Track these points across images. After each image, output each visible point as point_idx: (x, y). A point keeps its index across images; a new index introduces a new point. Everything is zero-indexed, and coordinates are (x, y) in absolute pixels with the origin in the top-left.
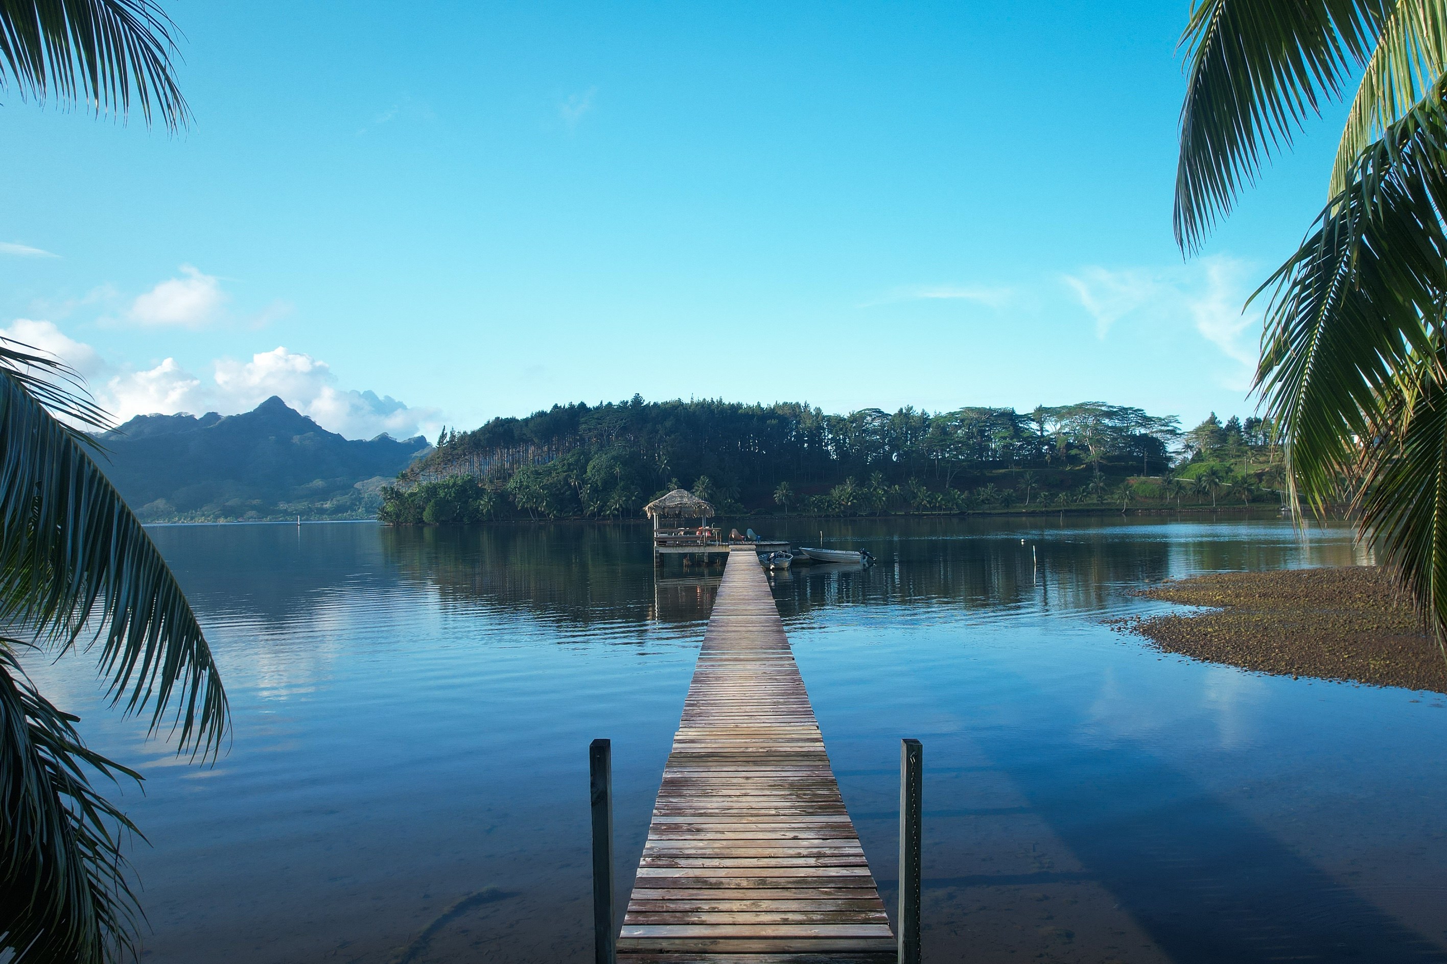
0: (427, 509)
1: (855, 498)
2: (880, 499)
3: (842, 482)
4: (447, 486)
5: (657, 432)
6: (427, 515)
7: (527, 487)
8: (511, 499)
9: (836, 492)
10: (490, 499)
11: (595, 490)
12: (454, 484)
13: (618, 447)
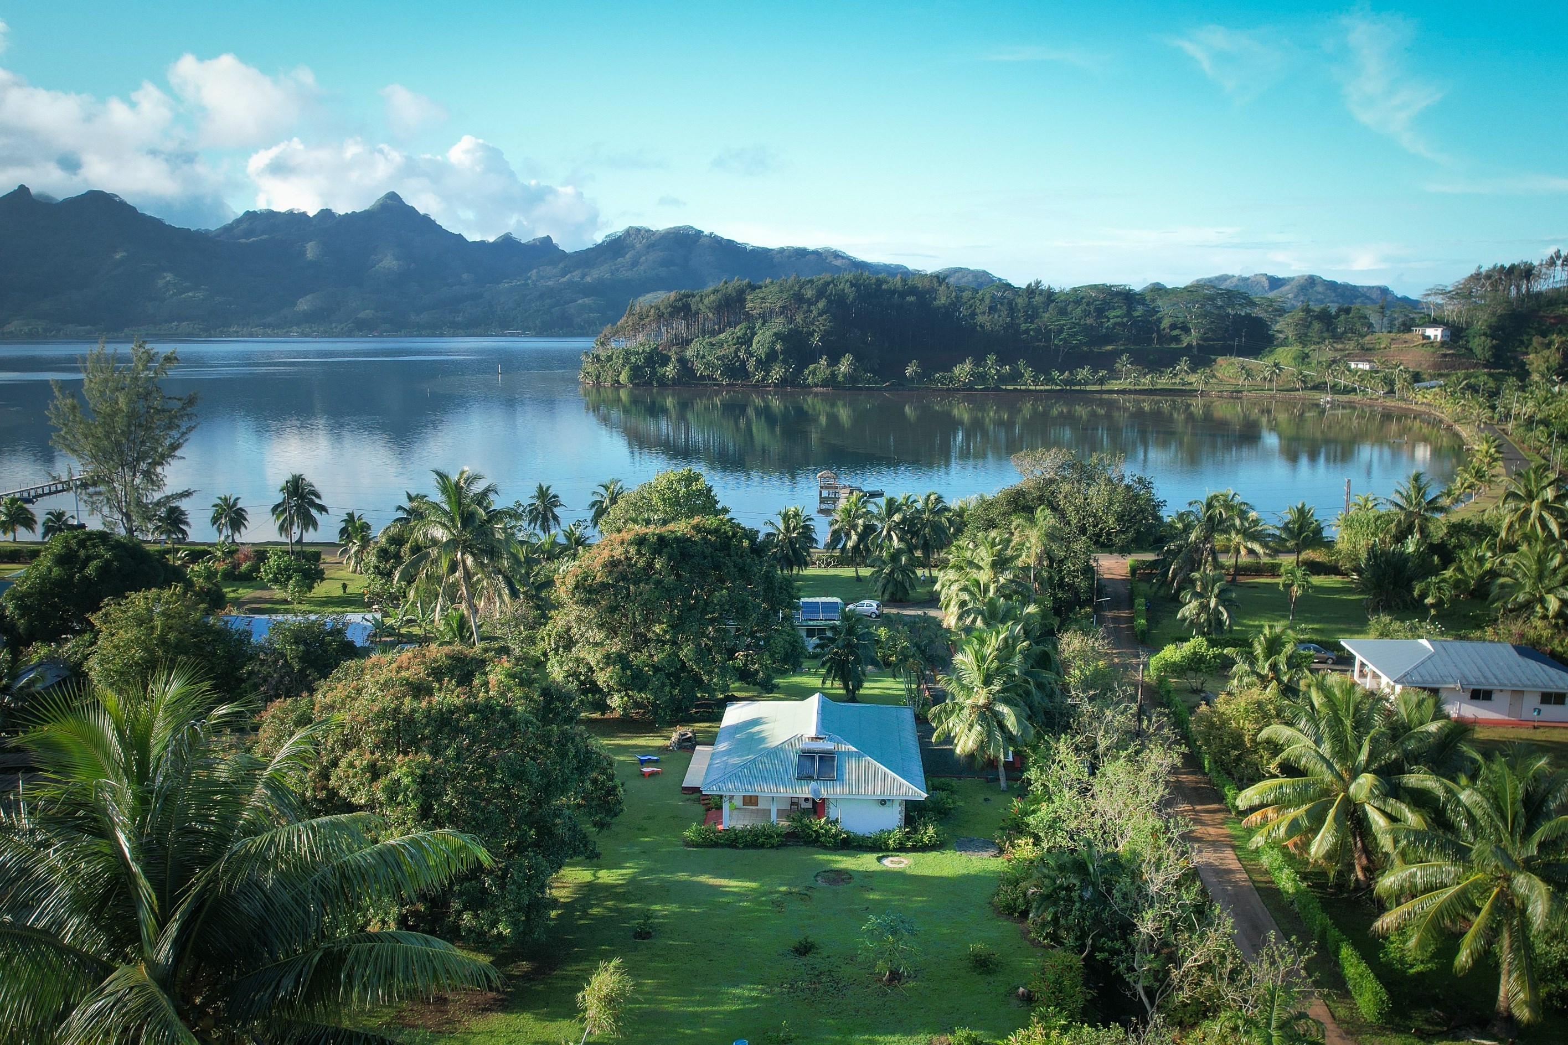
0: (623, 373)
1: (971, 376)
2: (993, 378)
3: (962, 361)
4: (638, 353)
5: (811, 312)
6: (623, 378)
7: (703, 357)
8: (689, 365)
9: (957, 371)
10: (675, 367)
11: (759, 361)
12: (643, 351)
13: (778, 325)
